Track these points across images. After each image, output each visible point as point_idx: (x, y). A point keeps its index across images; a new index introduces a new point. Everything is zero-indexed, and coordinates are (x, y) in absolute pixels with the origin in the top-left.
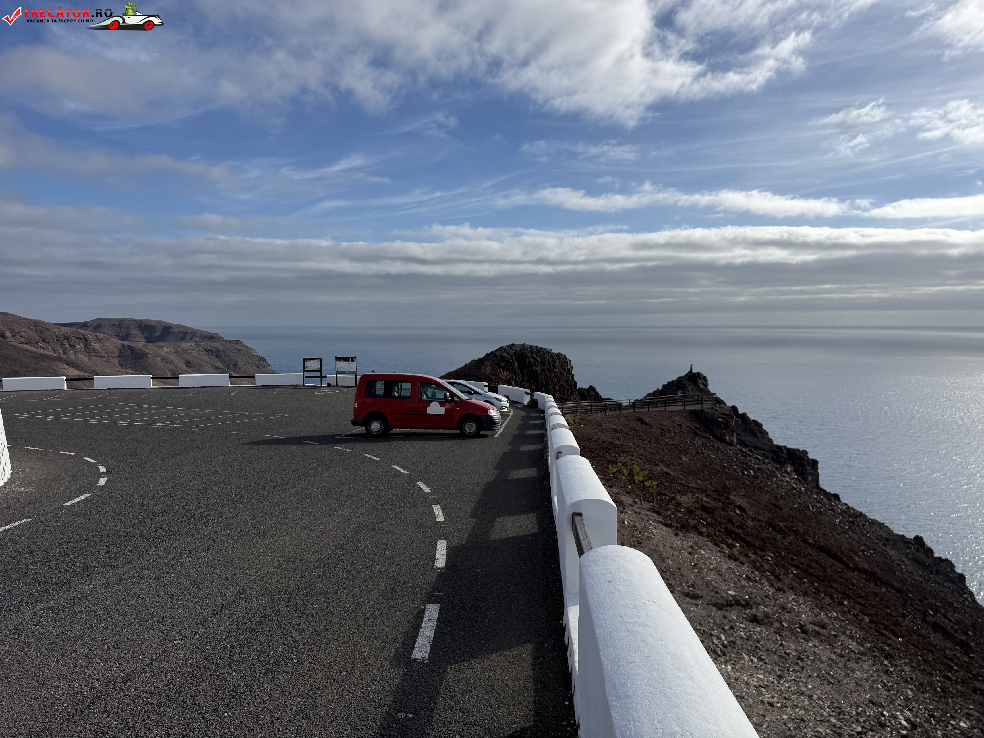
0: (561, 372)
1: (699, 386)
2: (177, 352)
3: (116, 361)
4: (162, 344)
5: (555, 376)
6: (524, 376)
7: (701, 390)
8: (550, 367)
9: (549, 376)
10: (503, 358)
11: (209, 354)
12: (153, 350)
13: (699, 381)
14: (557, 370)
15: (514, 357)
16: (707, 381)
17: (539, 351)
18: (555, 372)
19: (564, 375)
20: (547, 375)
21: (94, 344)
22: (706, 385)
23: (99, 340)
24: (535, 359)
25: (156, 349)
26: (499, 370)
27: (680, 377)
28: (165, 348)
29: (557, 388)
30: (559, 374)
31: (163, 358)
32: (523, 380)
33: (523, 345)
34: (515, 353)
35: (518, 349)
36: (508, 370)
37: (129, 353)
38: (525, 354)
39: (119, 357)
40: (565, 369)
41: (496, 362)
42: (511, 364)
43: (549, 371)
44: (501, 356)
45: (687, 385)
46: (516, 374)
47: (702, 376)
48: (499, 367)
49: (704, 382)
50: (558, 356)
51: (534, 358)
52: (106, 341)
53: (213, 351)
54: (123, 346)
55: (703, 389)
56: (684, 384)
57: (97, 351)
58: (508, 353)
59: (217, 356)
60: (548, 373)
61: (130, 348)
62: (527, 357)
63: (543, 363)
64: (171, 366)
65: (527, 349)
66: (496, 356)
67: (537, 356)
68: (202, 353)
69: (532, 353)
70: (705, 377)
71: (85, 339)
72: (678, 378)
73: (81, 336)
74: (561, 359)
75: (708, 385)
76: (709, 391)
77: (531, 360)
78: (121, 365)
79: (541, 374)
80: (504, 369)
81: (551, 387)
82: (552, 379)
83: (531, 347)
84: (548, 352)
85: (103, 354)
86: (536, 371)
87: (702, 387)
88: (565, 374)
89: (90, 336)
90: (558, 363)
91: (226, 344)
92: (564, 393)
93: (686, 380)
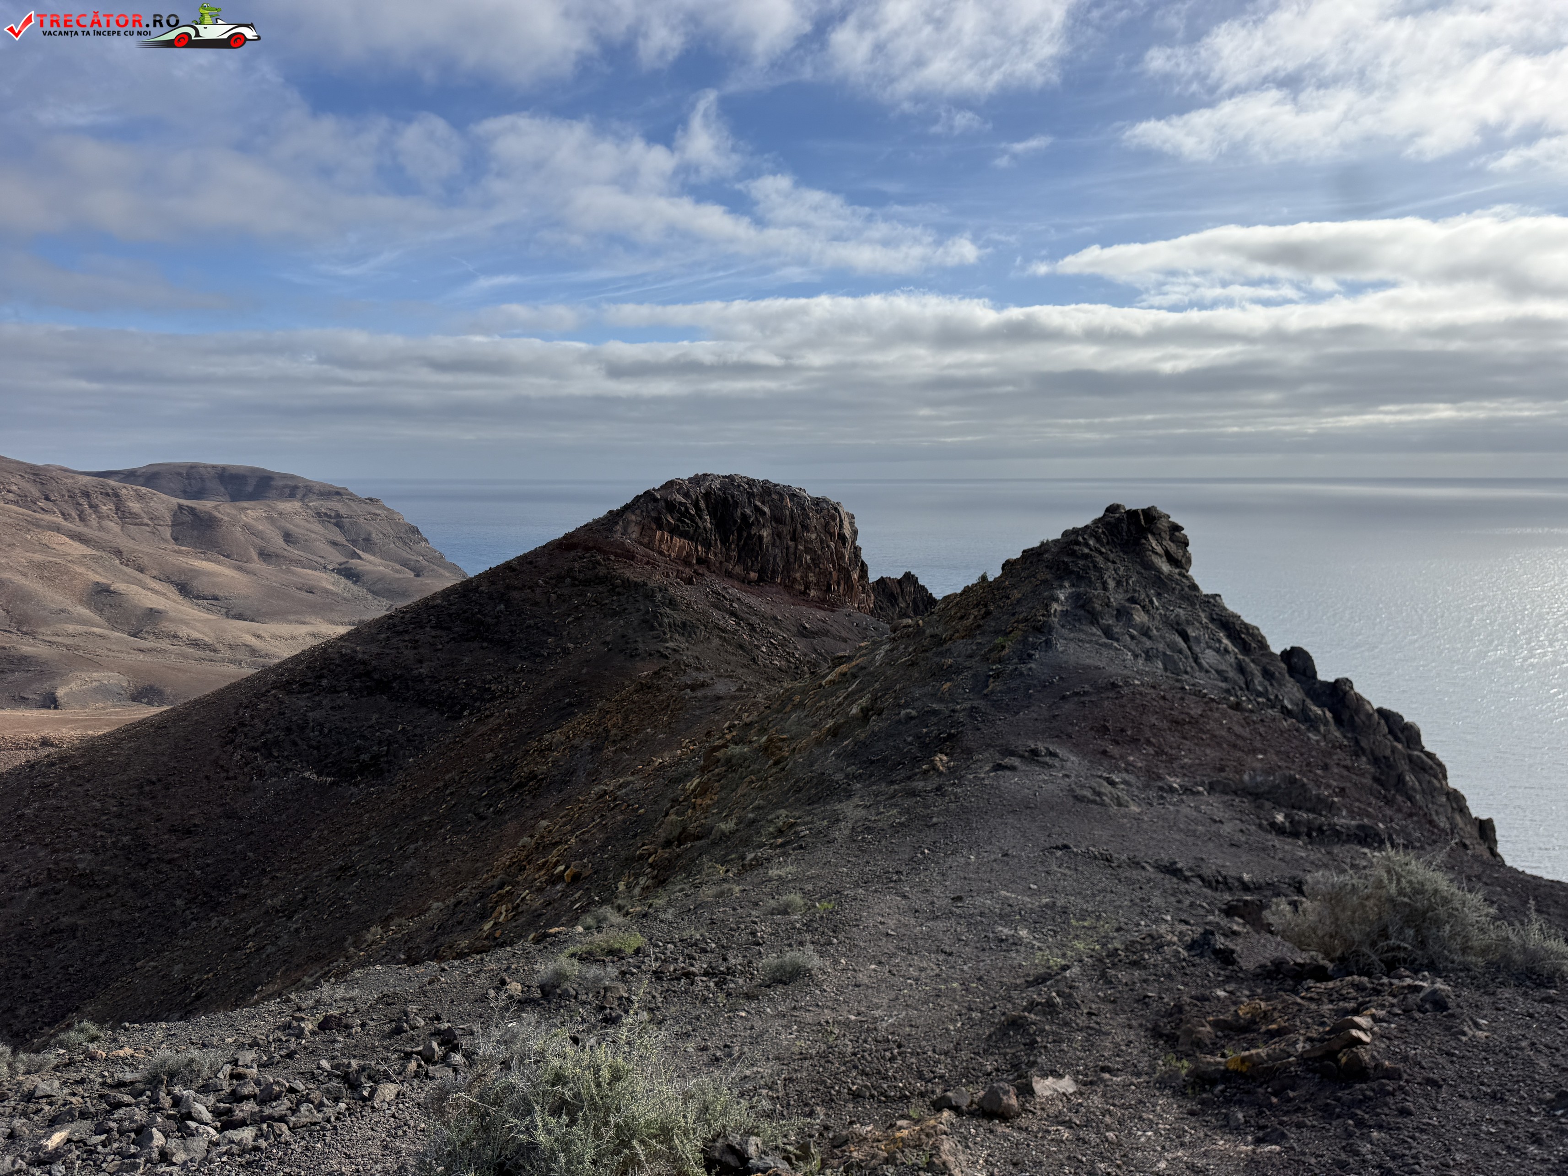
0: (822, 541)
1: (1149, 566)
2: (270, 518)
3: (167, 532)
4: (245, 504)
5: (808, 550)
6: (728, 549)
7: (1160, 582)
8: (795, 530)
9: (792, 550)
10: (671, 506)
11: (323, 521)
12: (228, 514)
13: (1154, 543)
14: (814, 536)
15: (702, 504)
16: (1184, 543)
17: (768, 490)
18: (806, 541)
19: (829, 546)
20: (787, 548)
21: (131, 504)
22: (1181, 562)
23: (140, 497)
24: (757, 509)
25: (234, 512)
26: (659, 533)
27: (1075, 531)
28: (249, 511)
29: (812, 578)
30: (817, 546)
31: (246, 527)
32: (728, 559)
33: (731, 478)
34: (707, 495)
35: (716, 485)
36: (683, 535)
37: (189, 519)
38: (733, 497)
39: (173, 525)
40: (832, 535)
41: (653, 514)
42: (693, 521)
43: (794, 538)
44: (666, 501)
45: (1100, 560)
46: (707, 545)
47: (1163, 524)
48: (660, 527)
49: (1172, 547)
50: (817, 504)
51: (756, 507)
52: (152, 499)
53: (330, 517)
54: (180, 507)
55: (1170, 577)
56: (1086, 557)
57: (135, 515)
58: (686, 495)
59: (337, 525)
60: (790, 543)
61: (192, 510)
62: (736, 504)
63: (777, 519)
64: (258, 541)
65: (739, 486)
66: (656, 500)
67: (763, 503)
68: (311, 519)
69: (751, 495)
70: (1177, 528)
71: (117, 495)
72: (1065, 534)
73: (110, 491)
74: (825, 512)
75: (1189, 561)
76: (1194, 587)
77: (748, 511)
78: (176, 539)
79: (773, 545)
80: (674, 531)
81: (798, 575)
82: (801, 557)
83: (751, 482)
84: (793, 496)
85: (146, 521)
86: (761, 538)
87: (1166, 568)
88: (832, 545)
89: (124, 491)
90: (814, 520)
91: (352, 504)
92: (828, 589)
93: (1098, 540)
